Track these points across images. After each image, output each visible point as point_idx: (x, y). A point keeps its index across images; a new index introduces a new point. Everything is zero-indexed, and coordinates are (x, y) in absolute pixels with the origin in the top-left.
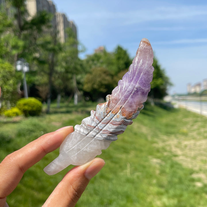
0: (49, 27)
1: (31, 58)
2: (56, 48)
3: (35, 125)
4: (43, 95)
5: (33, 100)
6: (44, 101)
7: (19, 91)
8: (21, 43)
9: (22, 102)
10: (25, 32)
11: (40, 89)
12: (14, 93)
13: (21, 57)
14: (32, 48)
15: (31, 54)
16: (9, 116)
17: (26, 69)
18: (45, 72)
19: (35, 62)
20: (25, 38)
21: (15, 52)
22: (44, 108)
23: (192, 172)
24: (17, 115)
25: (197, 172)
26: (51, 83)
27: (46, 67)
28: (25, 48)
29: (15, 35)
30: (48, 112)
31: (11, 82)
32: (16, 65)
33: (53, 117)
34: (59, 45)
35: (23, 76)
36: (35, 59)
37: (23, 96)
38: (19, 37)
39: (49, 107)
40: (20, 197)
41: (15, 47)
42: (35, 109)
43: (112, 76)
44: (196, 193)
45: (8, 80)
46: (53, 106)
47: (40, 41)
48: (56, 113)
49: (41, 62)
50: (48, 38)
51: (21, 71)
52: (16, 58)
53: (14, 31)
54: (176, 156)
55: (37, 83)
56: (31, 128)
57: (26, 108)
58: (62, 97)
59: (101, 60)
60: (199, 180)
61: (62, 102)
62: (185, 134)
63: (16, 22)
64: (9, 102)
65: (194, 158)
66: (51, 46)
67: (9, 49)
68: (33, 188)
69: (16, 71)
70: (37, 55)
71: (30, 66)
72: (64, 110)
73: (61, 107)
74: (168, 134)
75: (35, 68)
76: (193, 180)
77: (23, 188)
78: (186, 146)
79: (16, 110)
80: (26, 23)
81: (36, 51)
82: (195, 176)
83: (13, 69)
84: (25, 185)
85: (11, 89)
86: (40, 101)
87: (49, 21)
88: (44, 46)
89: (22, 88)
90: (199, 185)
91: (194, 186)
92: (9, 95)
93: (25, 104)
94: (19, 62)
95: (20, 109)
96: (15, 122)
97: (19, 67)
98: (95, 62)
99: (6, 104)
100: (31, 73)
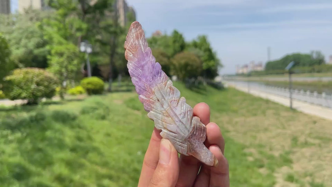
0: (111, 11)
1: (93, 39)
2: (118, 31)
3: (98, 103)
4: (105, 75)
5: (96, 80)
6: (106, 80)
7: (83, 71)
8: (84, 26)
9: (86, 81)
10: (88, 16)
11: (103, 69)
12: (78, 72)
13: (85, 39)
14: (95, 31)
15: (94, 36)
16: (73, 94)
17: (89, 50)
18: (107, 53)
19: (98, 44)
20: (88, 21)
21: (79, 34)
22: (106, 86)
23: (244, 147)
24: (81, 93)
25: (248, 147)
26: (112, 63)
27: (108, 48)
28: (88, 30)
29: (79, 18)
30: (110, 91)
31: (75, 62)
32: (79, 46)
33: (115, 95)
34: (120, 28)
35: (87, 56)
36: (97, 41)
37: (86, 76)
38: (83, 20)
39: (110, 86)
40: (85, 173)
41: (79, 30)
42: (98, 87)
43: (169, 58)
44: (248, 167)
45: (72, 60)
46: (115, 85)
47: (102, 24)
48: (117, 91)
49: (103, 44)
50: (110, 21)
51: (85, 52)
52: (79, 40)
53: (79, 14)
54: (228, 131)
55: (99, 63)
56: (94, 105)
57: (90, 86)
58: (123, 76)
59: (159, 42)
60: (251, 155)
61: (123, 81)
62: (235, 112)
63: (79, 6)
64: (73, 81)
65: (245, 133)
66: (112, 29)
67: (73, 31)
68: (97, 164)
69: (80, 52)
70: (99, 37)
71: (93, 48)
72: (124, 88)
73: (122, 86)
74: (220, 111)
75: (98, 49)
76: (245, 155)
77: (87, 164)
78: (237, 123)
79: (80, 88)
80: (90, 7)
81: (98, 33)
82: (246, 151)
83: (77, 50)
84: (90, 161)
85: (75, 69)
86: (102, 80)
87: (111, 5)
88: (106, 28)
89: (86, 68)
90: (251, 159)
91: (246, 160)
92: (73, 75)
93: (88, 83)
94: (83, 44)
95: (84, 88)
96: (79, 100)
97: (83, 49)
98: (153, 44)
99: (70, 83)
100: (94, 54)
